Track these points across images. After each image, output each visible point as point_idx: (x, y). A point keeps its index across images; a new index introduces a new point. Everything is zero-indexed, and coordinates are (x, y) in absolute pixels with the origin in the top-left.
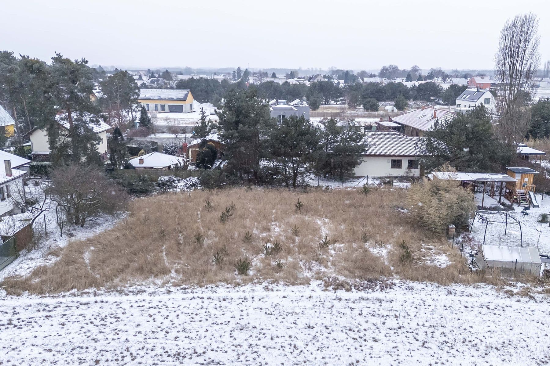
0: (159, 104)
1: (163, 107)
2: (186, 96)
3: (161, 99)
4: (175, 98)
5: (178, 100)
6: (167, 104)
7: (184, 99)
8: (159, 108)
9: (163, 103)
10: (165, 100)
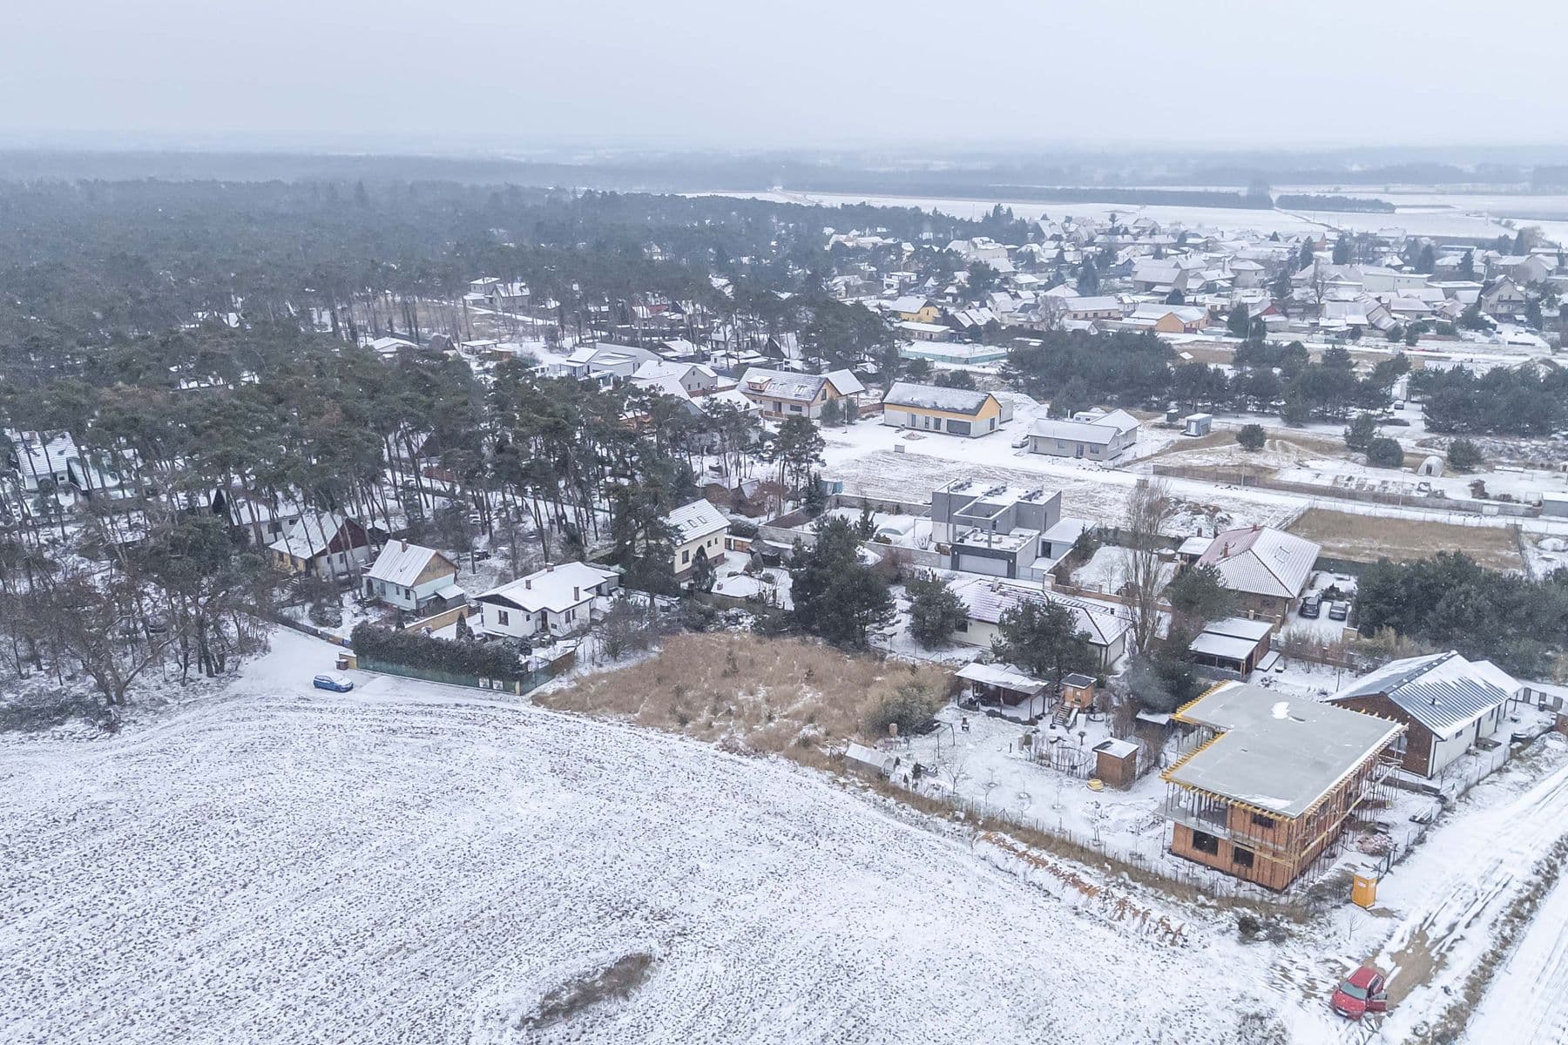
0: (933, 415)
1: (938, 422)
2: (981, 405)
3: (935, 408)
4: (960, 408)
5: (965, 411)
6: (945, 418)
7: (974, 412)
8: (932, 423)
9: (938, 415)
10: (943, 410)
